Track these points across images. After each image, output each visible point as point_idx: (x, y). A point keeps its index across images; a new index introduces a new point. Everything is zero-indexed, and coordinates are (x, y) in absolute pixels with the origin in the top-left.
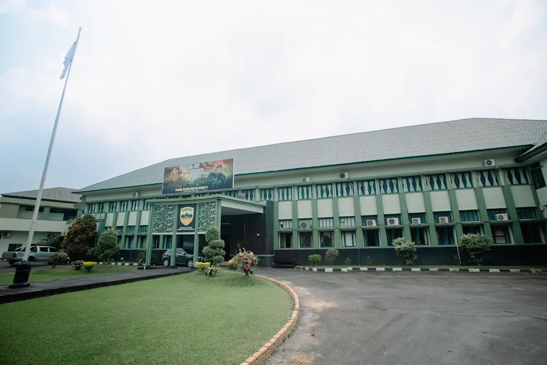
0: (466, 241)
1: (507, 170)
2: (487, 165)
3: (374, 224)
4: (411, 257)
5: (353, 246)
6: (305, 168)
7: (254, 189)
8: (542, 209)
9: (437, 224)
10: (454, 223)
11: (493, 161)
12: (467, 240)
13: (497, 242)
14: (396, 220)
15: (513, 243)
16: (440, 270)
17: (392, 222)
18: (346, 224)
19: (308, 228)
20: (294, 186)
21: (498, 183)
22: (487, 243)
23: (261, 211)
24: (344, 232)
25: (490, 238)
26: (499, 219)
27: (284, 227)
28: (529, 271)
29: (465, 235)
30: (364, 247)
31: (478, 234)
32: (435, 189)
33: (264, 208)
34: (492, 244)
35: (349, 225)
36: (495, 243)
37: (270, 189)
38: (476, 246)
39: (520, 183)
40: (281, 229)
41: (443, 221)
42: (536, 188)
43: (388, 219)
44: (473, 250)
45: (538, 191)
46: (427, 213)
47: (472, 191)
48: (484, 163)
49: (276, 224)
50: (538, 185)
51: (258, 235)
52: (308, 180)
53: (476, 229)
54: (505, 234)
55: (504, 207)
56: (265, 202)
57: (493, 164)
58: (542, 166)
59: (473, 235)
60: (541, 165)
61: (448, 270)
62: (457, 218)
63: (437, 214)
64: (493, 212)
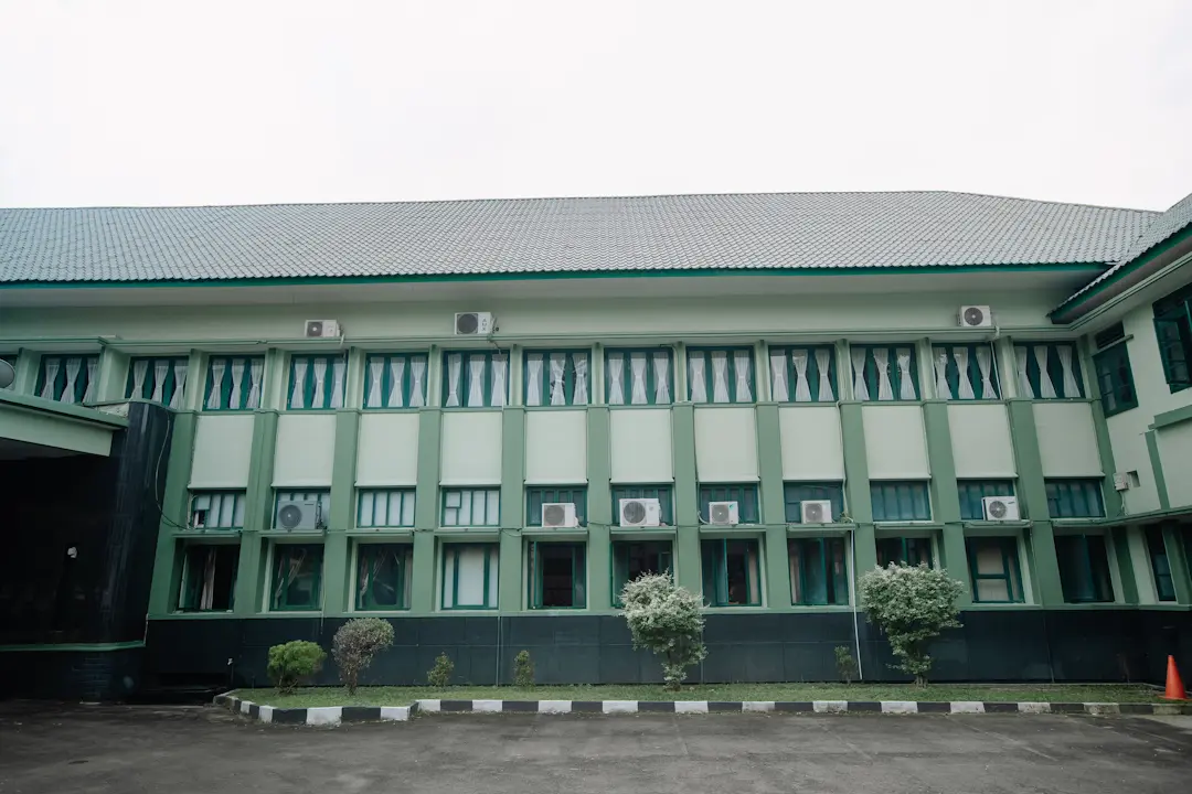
0: (880, 592)
1: (1026, 346)
2: (966, 324)
3: (570, 520)
4: (680, 654)
5: (486, 604)
6: (316, 279)
7: (96, 356)
8: (1119, 486)
9: (793, 527)
10: (851, 526)
11: (985, 311)
12: (885, 588)
13: (983, 595)
14: (652, 507)
15: (1030, 602)
16: (779, 706)
17: (637, 513)
18: (465, 518)
19: (306, 528)
20: (273, 351)
21: (997, 392)
22: (950, 601)
23: (100, 446)
24: (452, 549)
25: (962, 582)
26: (992, 512)
27: (213, 521)
28: (1078, 709)
29: (879, 568)
30: (526, 612)
31: (924, 564)
32: (798, 397)
33: (118, 433)
34: (964, 603)
35: (479, 519)
36: (976, 600)
37: (172, 360)
38: (913, 611)
39: (1060, 395)
40: (195, 530)
41: (814, 517)
42: (1108, 414)
43: (623, 503)
44: (901, 626)
45: (1113, 422)
46: (764, 484)
47: (915, 411)
48: (957, 317)
49: (173, 505)
50: (1113, 406)
51: (72, 552)
52: (330, 329)
53: (917, 548)
54: (1006, 568)
55: (1010, 473)
56: (125, 408)
57: (986, 322)
58: (1132, 337)
59: (905, 571)
60: (1127, 332)
61: (808, 707)
62: (860, 507)
63: (796, 490)
64: (975, 489)
